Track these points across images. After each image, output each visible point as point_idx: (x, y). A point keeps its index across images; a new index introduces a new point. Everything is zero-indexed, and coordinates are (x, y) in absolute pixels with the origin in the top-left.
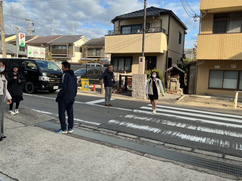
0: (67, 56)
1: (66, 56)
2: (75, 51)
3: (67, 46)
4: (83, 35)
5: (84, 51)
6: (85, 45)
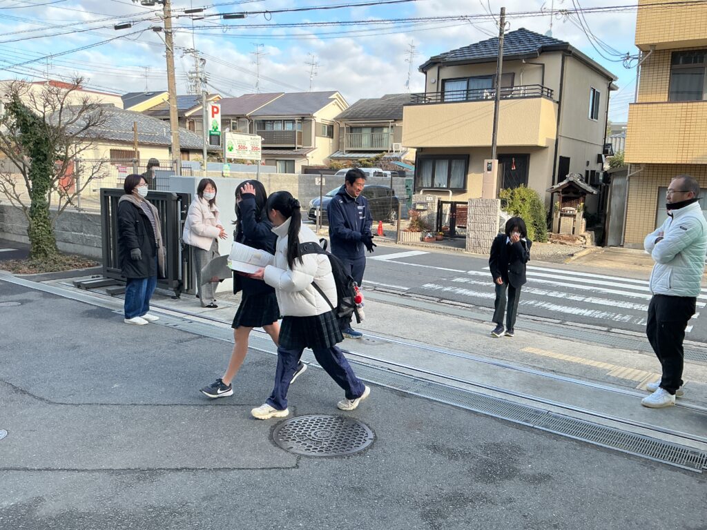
0: (296, 150)
1: (294, 148)
2: (316, 135)
3: (296, 121)
4: (335, 92)
5: (339, 135)
6: (342, 118)
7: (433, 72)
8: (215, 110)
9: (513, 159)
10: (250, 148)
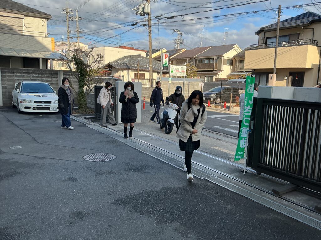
0: (214, 71)
1: (213, 71)
3: (215, 59)
4: (236, 44)
5: (235, 64)
6: (236, 56)
7: (262, 35)
8: (166, 56)
9: (297, 74)
10: (180, 71)
